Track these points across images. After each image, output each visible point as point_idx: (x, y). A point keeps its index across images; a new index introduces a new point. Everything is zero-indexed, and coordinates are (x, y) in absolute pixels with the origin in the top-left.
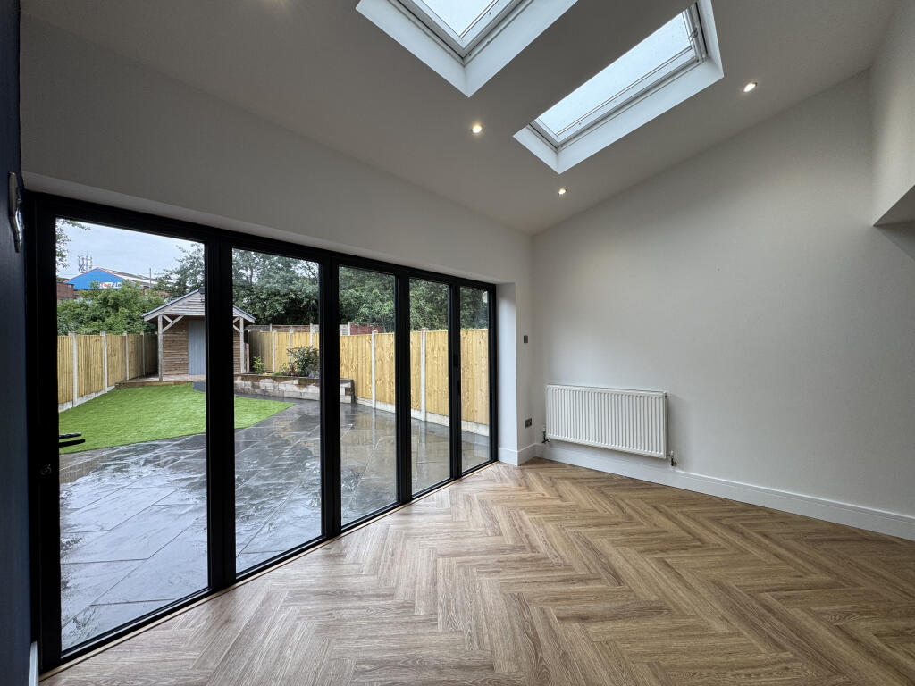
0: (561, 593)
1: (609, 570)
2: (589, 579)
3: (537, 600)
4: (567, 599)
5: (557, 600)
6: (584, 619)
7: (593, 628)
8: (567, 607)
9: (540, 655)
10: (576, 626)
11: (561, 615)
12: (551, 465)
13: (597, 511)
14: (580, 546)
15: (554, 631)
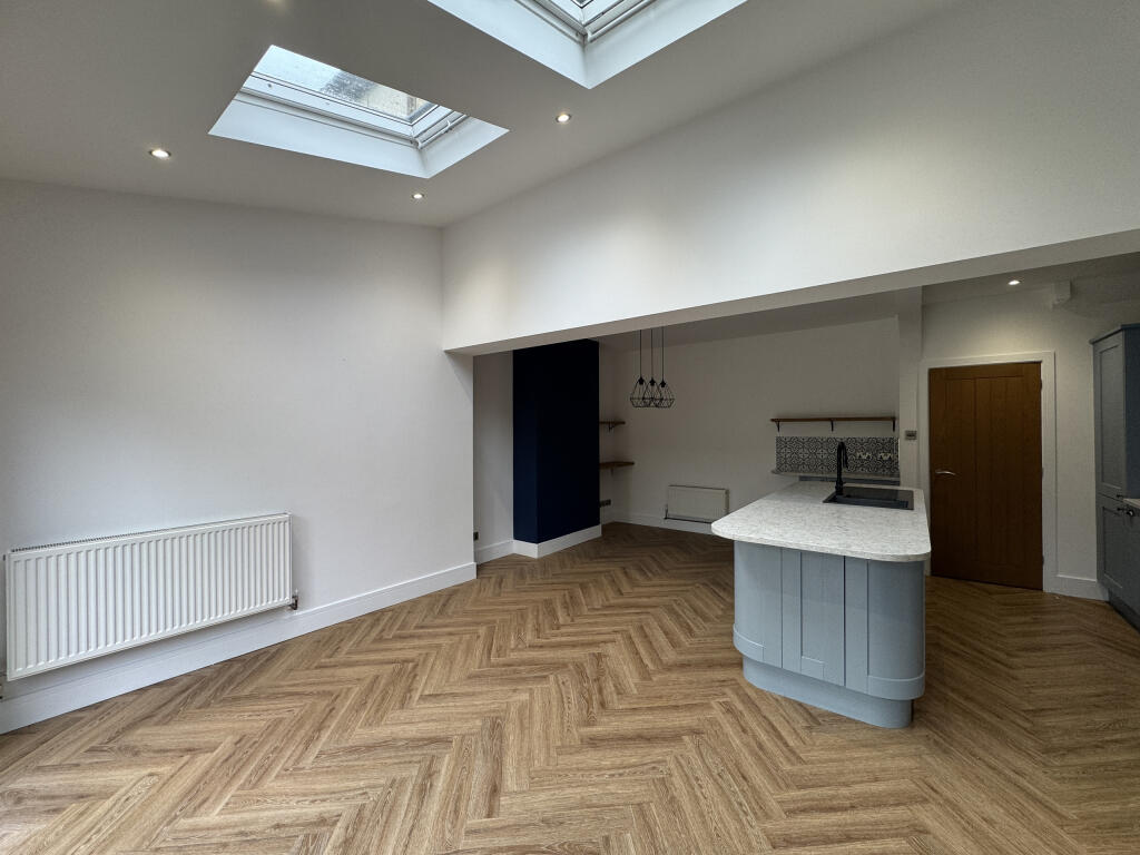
0: (445, 804)
1: (421, 743)
2: (430, 767)
3: (448, 836)
4: (458, 799)
5: (456, 811)
6: (494, 790)
7: (510, 783)
8: (471, 803)
9: (544, 848)
10: (504, 800)
11: (484, 813)
12: (31, 740)
13: (281, 721)
14: (356, 760)
15: (509, 826)
